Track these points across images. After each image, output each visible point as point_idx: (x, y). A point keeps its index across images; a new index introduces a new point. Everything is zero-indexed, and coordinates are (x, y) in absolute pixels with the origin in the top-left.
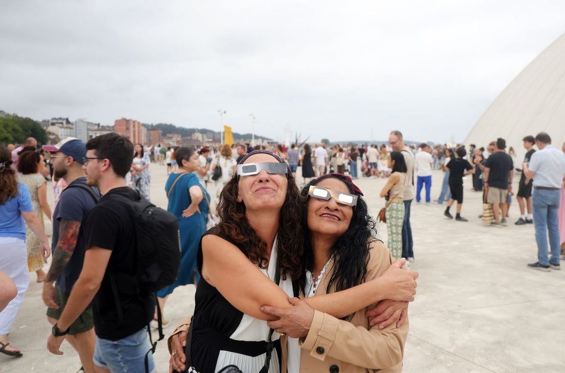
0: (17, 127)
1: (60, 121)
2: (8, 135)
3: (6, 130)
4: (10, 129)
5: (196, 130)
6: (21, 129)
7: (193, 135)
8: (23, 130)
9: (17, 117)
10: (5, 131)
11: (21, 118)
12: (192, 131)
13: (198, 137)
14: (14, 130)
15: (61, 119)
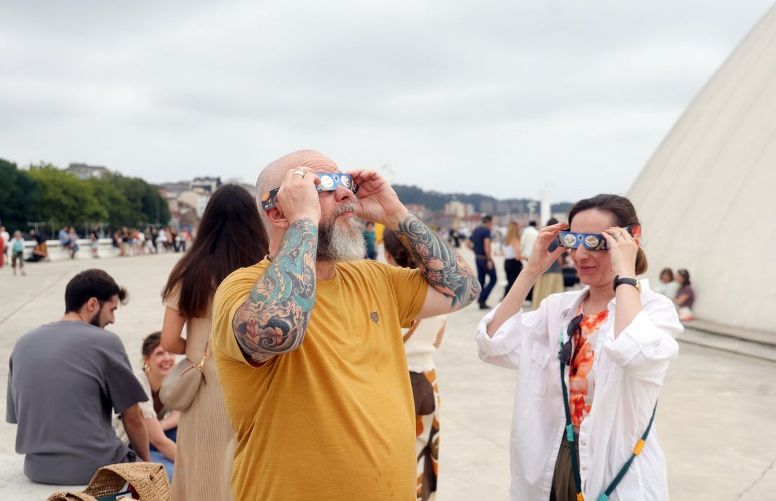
0: (118, 194)
1: (207, 183)
2: (98, 208)
3: (99, 199)
4: (104, 198)
5: (454, 197)
6: (124, 199)
7: (447, 207)
8: (129, 199)
9: (121, 176)
10: (96, 201)
11: (127, 179)
12: (447, 199)
13: (456, 211)
14: (113, 200)
15: (208, 179)
